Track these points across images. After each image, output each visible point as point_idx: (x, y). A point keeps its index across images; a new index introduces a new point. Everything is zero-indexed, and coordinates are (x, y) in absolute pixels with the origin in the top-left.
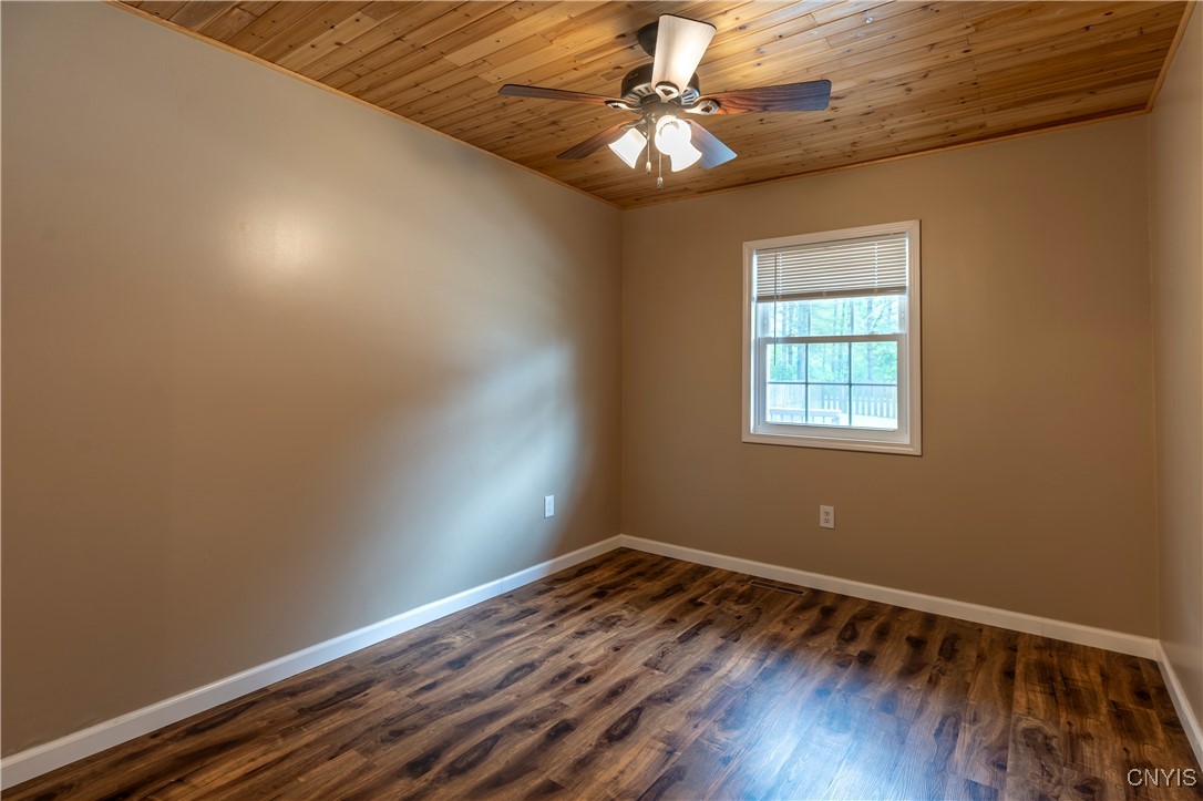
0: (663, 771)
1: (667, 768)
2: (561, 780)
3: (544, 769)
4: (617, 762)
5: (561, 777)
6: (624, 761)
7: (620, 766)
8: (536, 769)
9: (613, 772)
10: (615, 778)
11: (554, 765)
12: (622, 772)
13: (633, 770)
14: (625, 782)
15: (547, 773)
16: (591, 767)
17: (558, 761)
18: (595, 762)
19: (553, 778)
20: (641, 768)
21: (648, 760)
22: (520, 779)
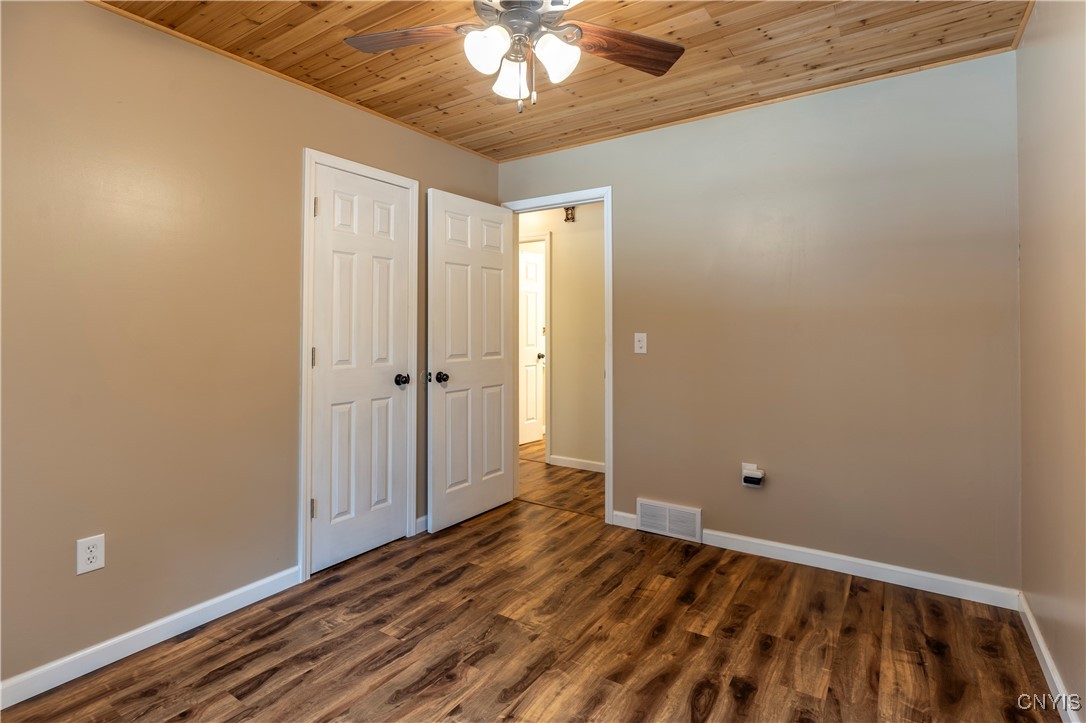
0: (520, 697)
1: (516, 701)
2: (610, 684)
3: (630, 693)
4: (563, 704)
5: (611, 687)
6: (556, 706)
7: (560, 699)
8: (638, 693)
9: (566, 694)
10: (563, 688)
11: (622, 698)
12: (558, 694)
13: (548, 697)
14: (554, 685)
15: (625, 689)
16: (588, 698)
17: (620, 701)
18: (585, 703)
19: (619, 686)
20: (540, 700)
21: (534, 708)
22: (646, 682)
